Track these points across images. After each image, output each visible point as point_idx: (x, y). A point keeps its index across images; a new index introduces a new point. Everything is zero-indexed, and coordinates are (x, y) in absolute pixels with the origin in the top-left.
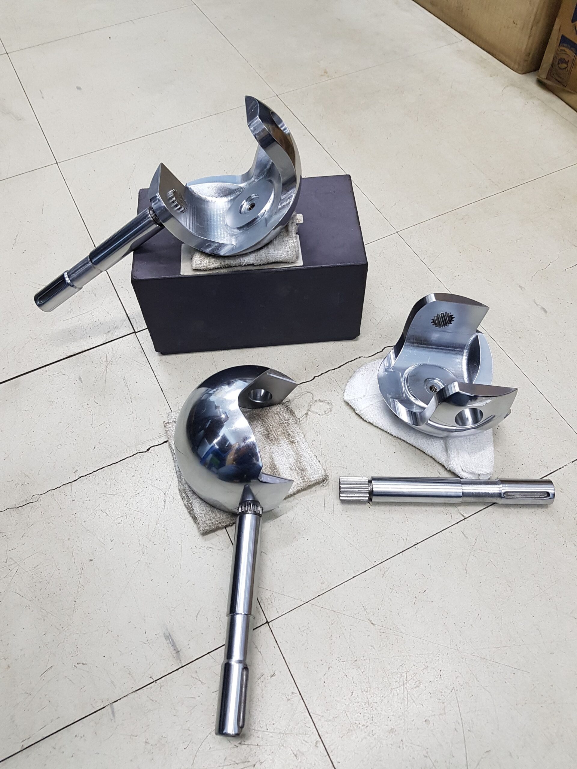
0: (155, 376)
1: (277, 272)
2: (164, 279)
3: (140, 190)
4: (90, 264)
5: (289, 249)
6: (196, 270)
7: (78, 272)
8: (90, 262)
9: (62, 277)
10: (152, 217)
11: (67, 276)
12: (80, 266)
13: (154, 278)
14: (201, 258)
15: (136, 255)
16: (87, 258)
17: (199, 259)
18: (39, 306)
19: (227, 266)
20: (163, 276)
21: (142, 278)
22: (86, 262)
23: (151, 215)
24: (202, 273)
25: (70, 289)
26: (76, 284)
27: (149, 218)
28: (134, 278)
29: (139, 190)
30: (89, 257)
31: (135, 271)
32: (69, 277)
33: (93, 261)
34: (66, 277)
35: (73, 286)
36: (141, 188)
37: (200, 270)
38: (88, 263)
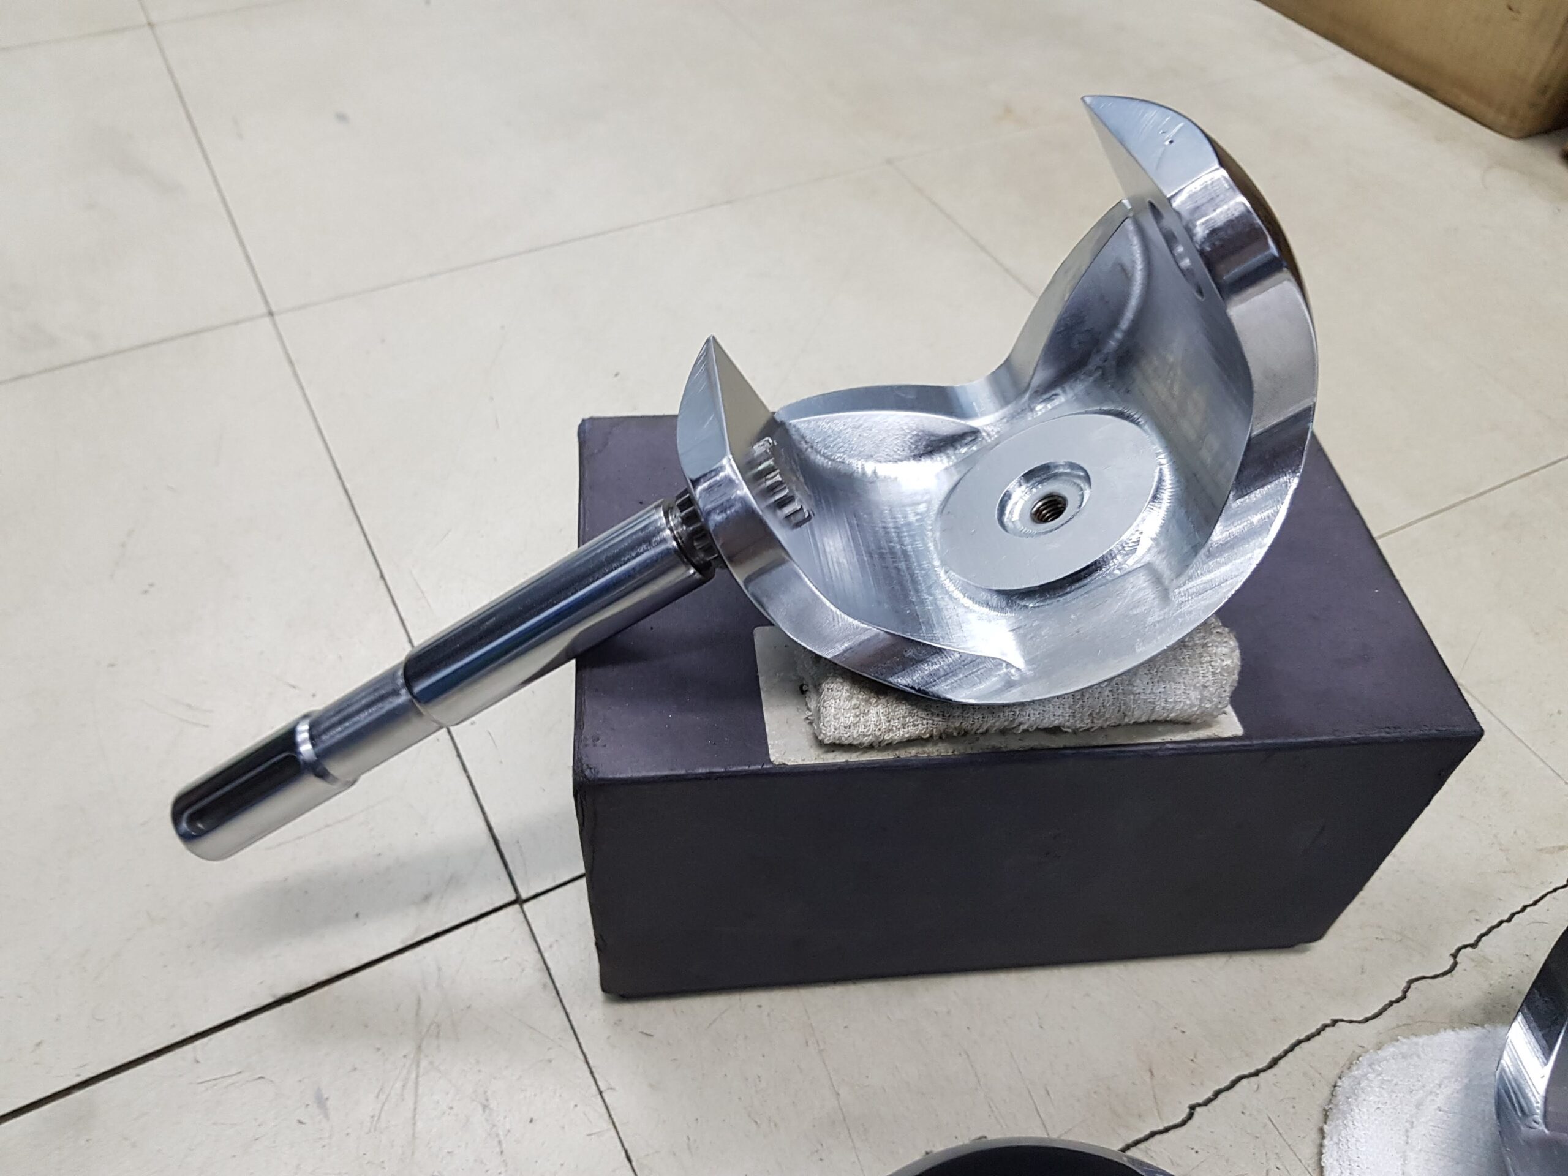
0: (601, 1093)
1: (1147, 755)
2: (709, 776)
3: (584, 420)
4: (404, 697)
5: (1210, 677)
6: (836, 746)
7: (350, 727)
8: (404, 691)
9: (286, 740)
10: (676, 539)
11: (306, 735)
12: (364, 702)
13: (666, 776)
14: (854, 702)
15: (587, 674)
16: (391, 675)
17: (848, 705)
18: (186, 837)
19: (955, 734)
20: (703, 766)
21: (618, 776)
22: (389, 688)
23: (672, 530)
24: (853, 758)
25: (310, 785)
26: (336, 768)
27: (664, 540)
28: (587, 773)
29: (580, 422)
30: (400, 672)
31: (590, 742)
32: (313, 738)
33: (417, 689)
34: (304, 742)
35: (323, 775)
36: (587, 416)
37: (850, 747)
38: (395, 693)
